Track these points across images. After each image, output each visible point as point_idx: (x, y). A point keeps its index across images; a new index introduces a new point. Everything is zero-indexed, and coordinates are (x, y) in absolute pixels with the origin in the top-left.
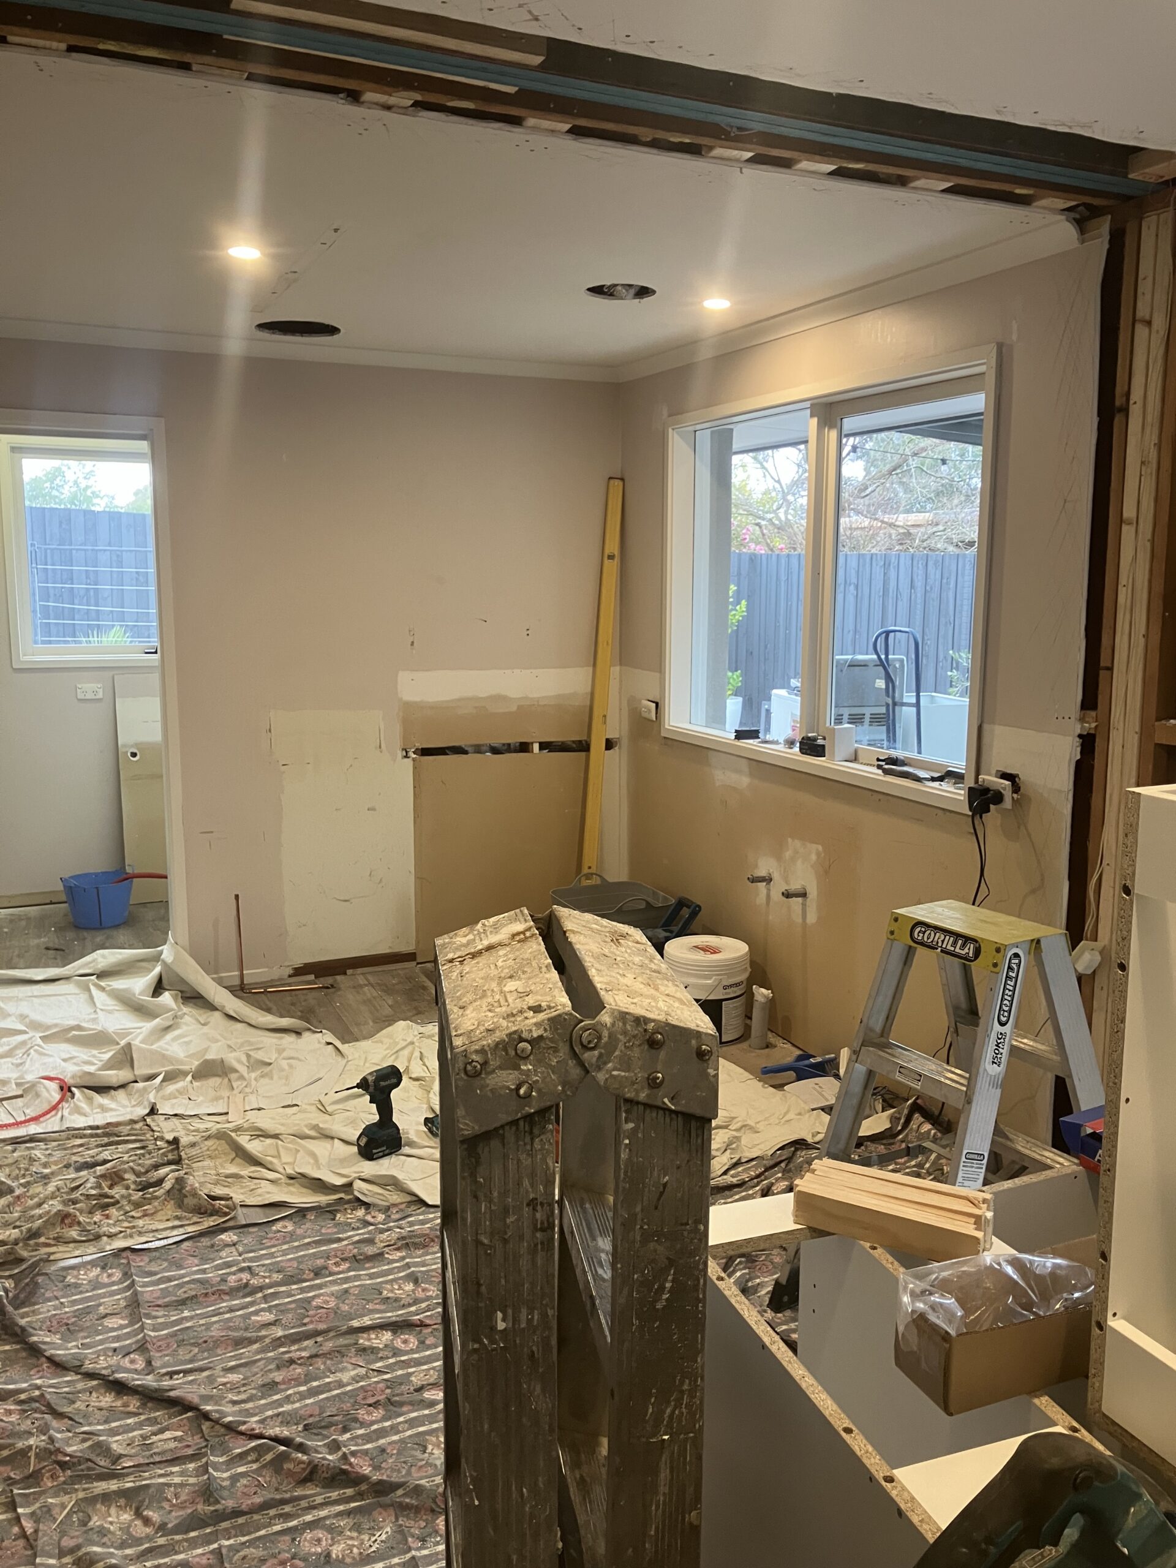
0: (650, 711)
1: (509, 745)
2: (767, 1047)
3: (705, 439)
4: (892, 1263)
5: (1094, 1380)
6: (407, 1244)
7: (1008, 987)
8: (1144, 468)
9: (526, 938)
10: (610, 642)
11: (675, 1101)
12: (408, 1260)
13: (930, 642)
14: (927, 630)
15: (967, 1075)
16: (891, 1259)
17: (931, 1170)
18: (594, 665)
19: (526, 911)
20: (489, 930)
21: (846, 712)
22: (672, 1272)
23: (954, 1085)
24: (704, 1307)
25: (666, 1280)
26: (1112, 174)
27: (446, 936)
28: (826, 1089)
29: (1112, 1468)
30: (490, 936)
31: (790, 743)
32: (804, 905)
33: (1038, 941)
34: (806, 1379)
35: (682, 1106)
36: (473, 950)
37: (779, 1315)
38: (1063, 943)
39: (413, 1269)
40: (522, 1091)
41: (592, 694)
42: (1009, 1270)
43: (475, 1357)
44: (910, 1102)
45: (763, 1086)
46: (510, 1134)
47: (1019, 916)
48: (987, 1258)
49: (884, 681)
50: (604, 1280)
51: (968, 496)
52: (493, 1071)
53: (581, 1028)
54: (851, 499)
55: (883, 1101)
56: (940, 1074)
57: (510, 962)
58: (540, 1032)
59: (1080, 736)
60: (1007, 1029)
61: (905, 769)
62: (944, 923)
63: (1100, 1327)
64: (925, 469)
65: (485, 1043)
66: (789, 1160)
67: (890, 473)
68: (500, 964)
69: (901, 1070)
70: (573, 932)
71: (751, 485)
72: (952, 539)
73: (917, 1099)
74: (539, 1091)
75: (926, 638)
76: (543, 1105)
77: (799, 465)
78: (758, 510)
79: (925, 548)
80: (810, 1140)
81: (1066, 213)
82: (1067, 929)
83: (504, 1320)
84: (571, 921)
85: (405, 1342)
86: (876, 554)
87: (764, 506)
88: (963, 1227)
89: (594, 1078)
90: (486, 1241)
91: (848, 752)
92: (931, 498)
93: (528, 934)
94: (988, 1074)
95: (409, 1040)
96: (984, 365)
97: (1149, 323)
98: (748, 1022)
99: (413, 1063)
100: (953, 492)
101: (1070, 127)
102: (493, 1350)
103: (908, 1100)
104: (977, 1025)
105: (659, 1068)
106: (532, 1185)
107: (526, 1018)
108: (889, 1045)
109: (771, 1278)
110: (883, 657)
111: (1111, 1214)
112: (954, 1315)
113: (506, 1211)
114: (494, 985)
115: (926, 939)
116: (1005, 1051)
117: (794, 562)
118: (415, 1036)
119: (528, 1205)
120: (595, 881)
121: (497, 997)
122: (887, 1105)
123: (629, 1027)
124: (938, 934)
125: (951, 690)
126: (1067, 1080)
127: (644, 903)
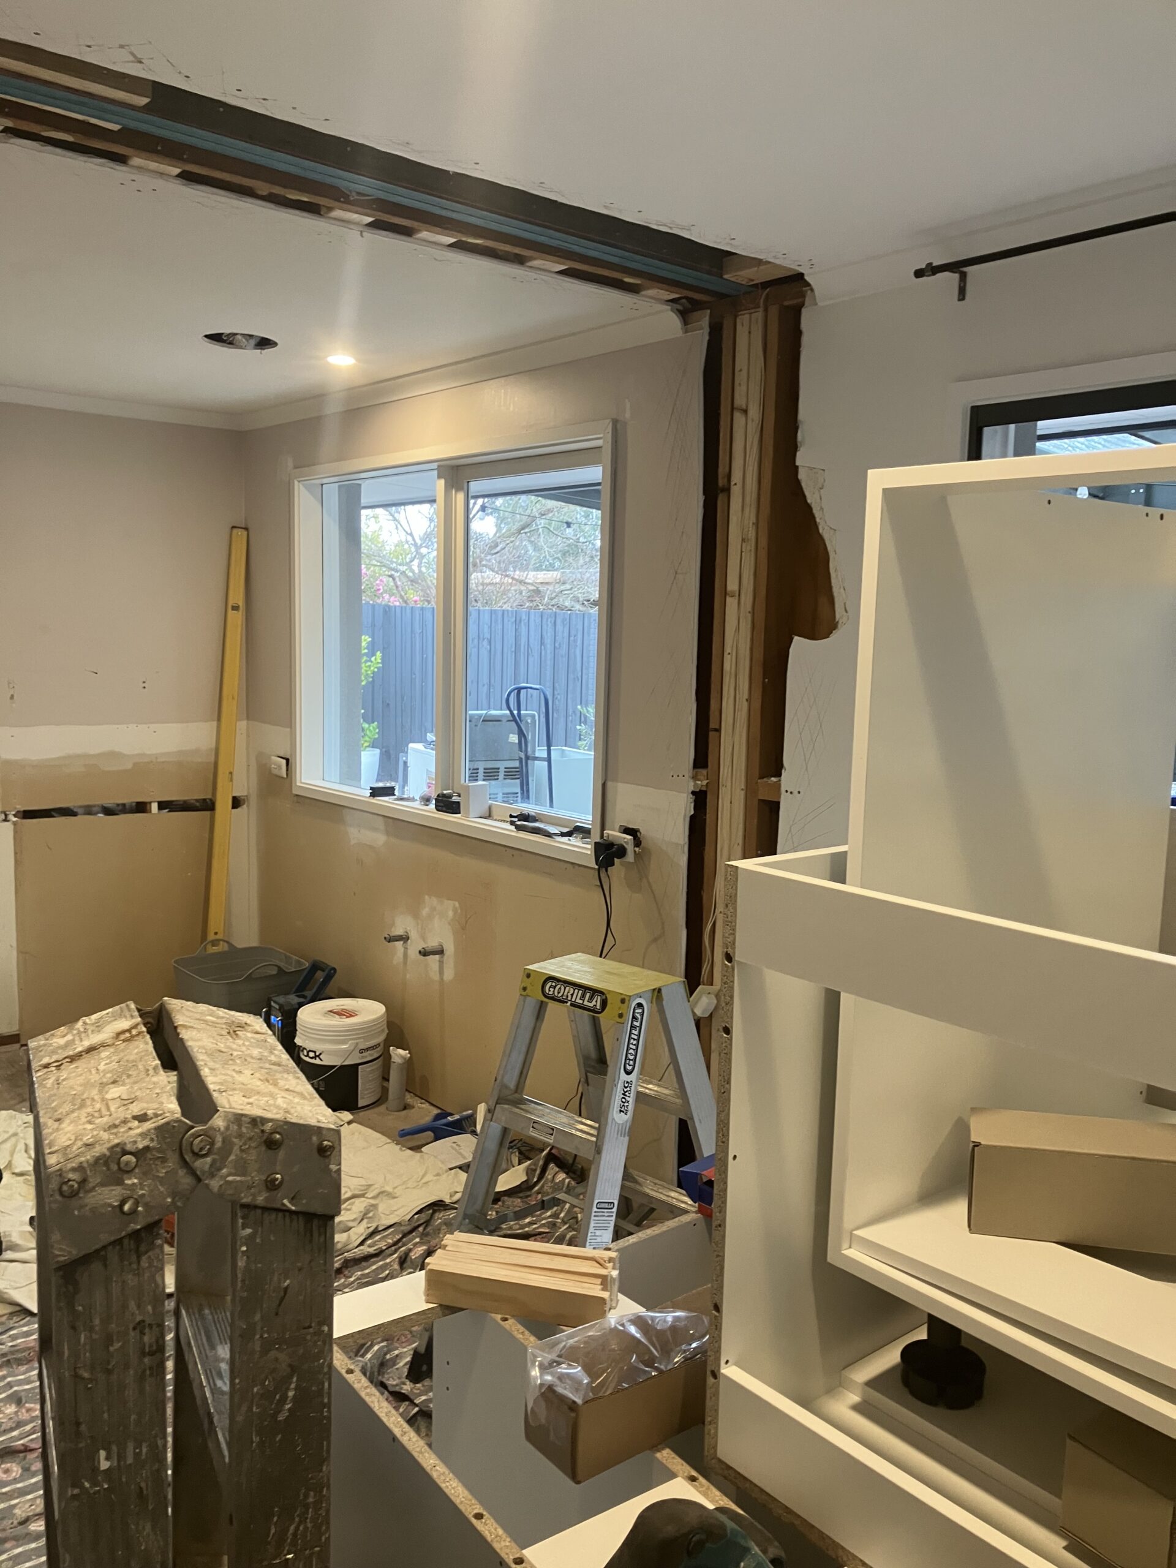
0: (280, 767)
1: (124, 805)
2: (405, 1108)
3: (332, 493)
4: (523, 1333)
5: (710, 1427)
6: (8, 1361)
7: (633, 1036)
8: (744, 545)
9: (133, 1037)
10: (236, 698)
11: (294, 1201)
12: (9, 1379)
13: (561, 697)
14: (557, 685)
15: (597, 1125)
16: (522, 1329)
17: (565, 1220)
18: (219, 719)
19: (133, 1006)
20: (90, 1028)
21: (481, 766)
22: (295, 1379)
23: (584, 1136)
24: (329, 1411)
25: (288, 1389)
26: (709, 273)
27: (40, 1037)
28: (463, 1146)
29: (723, 1527)
30: (91, 1036)
31: (426, 800)
32: (441, 962)
33: (659, 990)
34: (437, 1468)
35: (304, 1205)
36: (71, 1053)
37: (418, 1385)
38: (681, 991)
39: (15, 1388)
40: (126, 1207)
41: (217, 750)
42: (633, 1330)
43: (76, 1503)
44: (545, 1152)
45: (401, 1149)
46: (113, 1256)
47: (643, 967)
48: (613, 1318)
49: (517, 736)
50: (223, 1393)
51: (592, 557)
52: (93, 1189)
53: (192, 1135)
54: (483, 555)
55: (519, 1153)
56: (571, 1126)
57: (114, 1065)
58: (146, 1143)
59: (693, 793)
60: (632, 1077)
61: (537, 825)
62: (574, 977)
63: (715, 1375)
64: (552, 529)
65: (83, 1159)
66: (427, 1223)
67: (519, 532)
68: (102, 1067)
69: (535, 1125)
70: (184, 1026)
71: (384, 536)
72: (578, 598)
73: (551, 1149)
74: (146, 1205)
75: (556, 693)
76: (150, 1220)
77: (431, 520)
78: (392, 562)
79: (553, 605)
80: (448, 1201)
81: (671, 304)
82: (686, 977)
83: (107, 1458)
84: (184, 1014)
85: (7, 1471)
86: (508, 611)
87: (398, 558)
88: (590, 1288)
89: (207, 1186)
90: (86, 1375)
91: (484, 810)
92: (558, 558)
93: (134, 1032)
94: (616, 1123)
95: (11, 1131)
96: (601, 439)
97: (745, 412)
98: (385, 1084)
99: (16, 1156)
100: (578, 553)
101: (671, 228)
102: (95, 1493)
103: (544, 1151)
104: (605, 1075)
105: (278, 1168)
106: (139, 1306)
107: (130, 1129)
108: (523, 1101)
109: (410, 1347)
110: (515, 712)
111: (722, 1268)
112: (580, 1383)
113: (109, 1340)
114: (94, 1093)
115: (556, 994)
116: (631, 1099)
117: (428, 615)
118: (19, 1126)
119: (134, 1329)
120: (222, 947)
121: (98, 1106)
122: (524, 1157)
123: (244, 1130)
124: (567, 988)
125: (580, 743)
126: (688, 1122)
127: (276, 968)
